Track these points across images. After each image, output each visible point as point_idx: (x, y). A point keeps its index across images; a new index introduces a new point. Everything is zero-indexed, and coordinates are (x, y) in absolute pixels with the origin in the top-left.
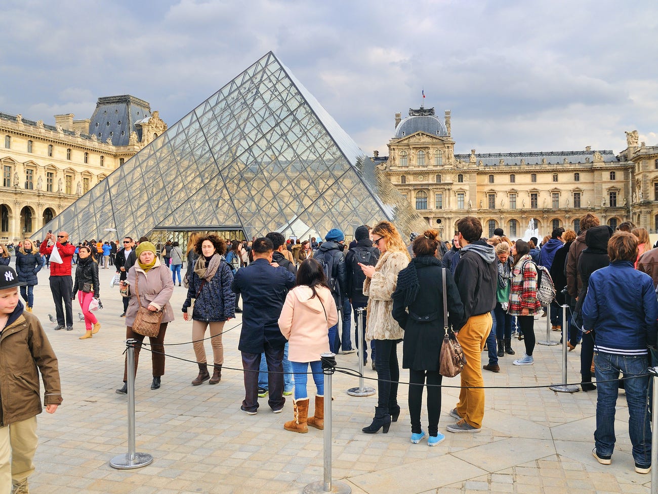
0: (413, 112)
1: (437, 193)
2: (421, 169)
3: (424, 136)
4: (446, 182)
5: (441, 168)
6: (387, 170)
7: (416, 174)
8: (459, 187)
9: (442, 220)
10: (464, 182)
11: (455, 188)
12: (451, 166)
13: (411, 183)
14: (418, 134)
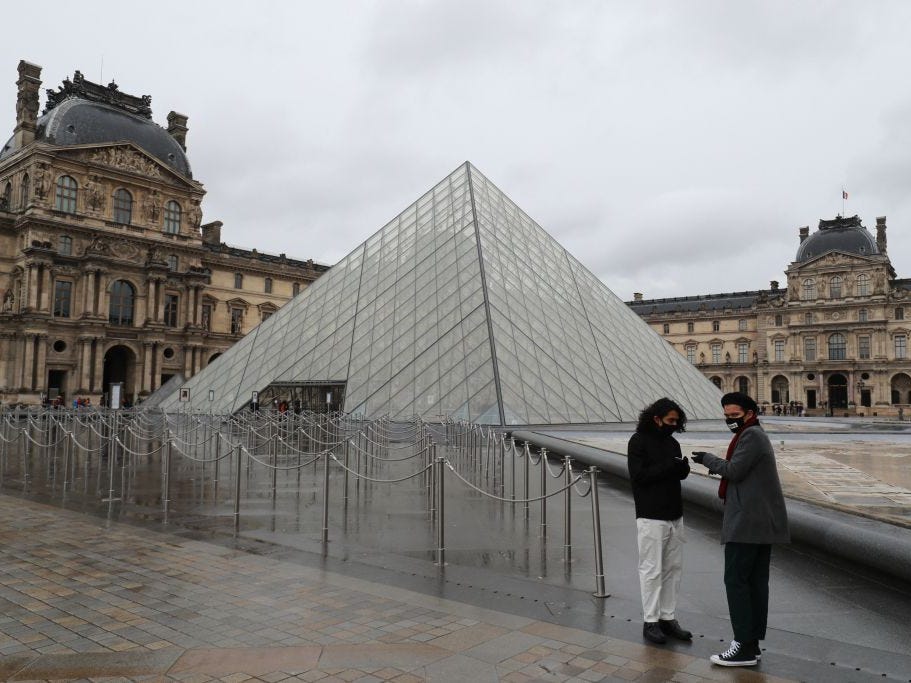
0: (824, 225)
1: (861, 336)
2: (835, 302)
3: (840, 256)
4: (875, 320)
5: (867, 300)
6: (785, 306)
7: (828, 310)
8: (896, 327)
9: (871, 375)
10: (905, 319)
11: (892, 327)
12: (883, 297)
13: (820, 323)
14: (830, 255)
